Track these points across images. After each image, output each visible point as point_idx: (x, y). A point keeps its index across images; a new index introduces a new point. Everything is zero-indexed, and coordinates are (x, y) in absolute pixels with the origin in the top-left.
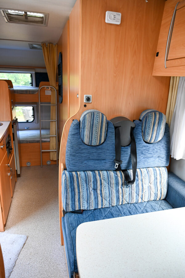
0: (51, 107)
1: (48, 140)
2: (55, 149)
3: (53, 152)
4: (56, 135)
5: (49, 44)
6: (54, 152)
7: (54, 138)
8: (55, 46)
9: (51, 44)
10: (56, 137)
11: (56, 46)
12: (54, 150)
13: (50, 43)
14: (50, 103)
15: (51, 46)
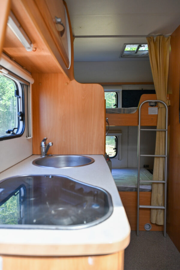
0: (157, 133)
1: (149, 187)
2: (162, 206)
3: (157, 209)
4: (164, 180)
5: (159, 37)
6: (159, 210)
7: (161, 186)
8: (168, 38)
9: (161, 37)
10: (164, 184)
11: (169, 40)
12: (159, 206)
13: (160, 35)
14: (155, 127)
15: (161, 39)
